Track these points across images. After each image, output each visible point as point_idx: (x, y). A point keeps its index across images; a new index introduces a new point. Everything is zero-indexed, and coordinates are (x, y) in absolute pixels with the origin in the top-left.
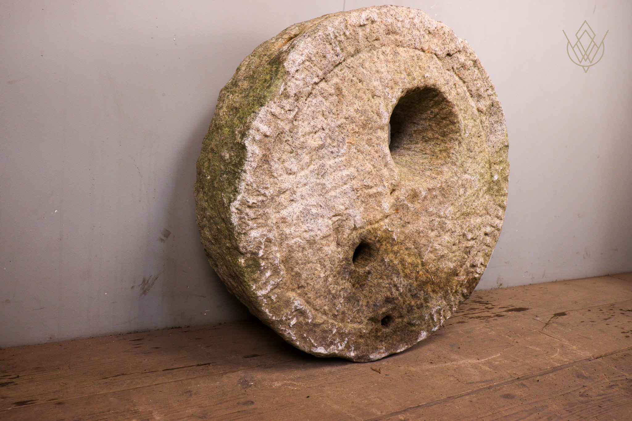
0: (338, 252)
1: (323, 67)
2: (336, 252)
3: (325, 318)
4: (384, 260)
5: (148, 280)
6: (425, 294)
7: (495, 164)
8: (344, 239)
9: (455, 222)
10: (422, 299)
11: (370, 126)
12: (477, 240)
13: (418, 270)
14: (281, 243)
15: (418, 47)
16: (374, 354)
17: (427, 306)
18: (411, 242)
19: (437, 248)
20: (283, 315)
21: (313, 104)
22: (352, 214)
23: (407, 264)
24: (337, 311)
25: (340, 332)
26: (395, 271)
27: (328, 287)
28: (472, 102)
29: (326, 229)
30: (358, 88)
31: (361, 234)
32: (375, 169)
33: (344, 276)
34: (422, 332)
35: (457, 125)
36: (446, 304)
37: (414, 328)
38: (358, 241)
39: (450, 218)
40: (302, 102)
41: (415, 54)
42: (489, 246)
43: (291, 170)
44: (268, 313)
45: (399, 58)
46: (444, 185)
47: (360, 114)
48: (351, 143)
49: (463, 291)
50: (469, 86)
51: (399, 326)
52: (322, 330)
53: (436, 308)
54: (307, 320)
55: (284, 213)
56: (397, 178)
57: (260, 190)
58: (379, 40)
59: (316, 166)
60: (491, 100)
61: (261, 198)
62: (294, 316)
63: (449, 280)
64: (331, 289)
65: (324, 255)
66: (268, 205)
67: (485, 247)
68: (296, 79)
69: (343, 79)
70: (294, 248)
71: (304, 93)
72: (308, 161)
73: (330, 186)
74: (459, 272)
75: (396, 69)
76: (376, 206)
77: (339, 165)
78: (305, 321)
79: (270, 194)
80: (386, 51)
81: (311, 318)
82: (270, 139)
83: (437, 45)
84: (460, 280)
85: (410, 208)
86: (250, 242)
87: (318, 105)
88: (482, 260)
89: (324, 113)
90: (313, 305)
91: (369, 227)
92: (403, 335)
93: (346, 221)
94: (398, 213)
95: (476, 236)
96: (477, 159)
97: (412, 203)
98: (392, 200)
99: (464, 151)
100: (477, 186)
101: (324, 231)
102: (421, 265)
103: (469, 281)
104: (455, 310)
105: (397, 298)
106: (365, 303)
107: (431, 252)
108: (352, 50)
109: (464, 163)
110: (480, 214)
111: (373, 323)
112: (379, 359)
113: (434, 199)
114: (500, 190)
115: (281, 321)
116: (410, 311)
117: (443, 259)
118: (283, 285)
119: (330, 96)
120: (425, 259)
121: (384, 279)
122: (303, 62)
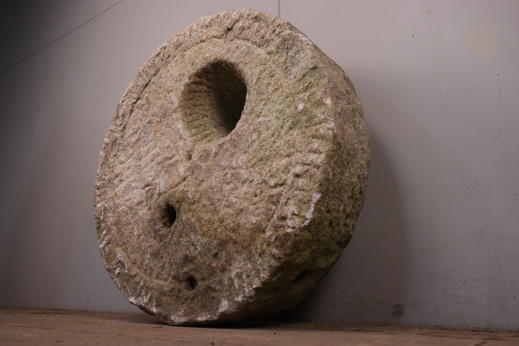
1: (137, 92)
2: (146, 214)
3: (138, 271)
4: (182, 219)
6: (227, 254)
7: (298, 94)
8: (153, 203)
9: (252, 169)
10: (223, 261)
11: (168, 113)
12: (286, 186)
13: (214, 227)
14: (114, 210)
15: (198, 42)
16: (175, 315)
18: (206, 198)
19: (233, 201)
20: (112, 264)
21: (134, 116)
22: (158, 182)
23: (203, 221)
24: (146, 266)
25: (146, 285)
26: (192, 229)
27: (140, 244)
28: (261, 51)
29: (139, 197)
30: (159, 92)
31: (165, 198)
32: (173, 143)
33: (152, 234)
34: (222, 299)
36: (251, 267)
37: (214, 294)
38: (163, 204)
39: (244, 166)
40: (127, 117)
41: (198, 48)
42: (303, 190)
43: (121, 161)
44: (105, 262)
45: (186, 57)
47: (160, 109)
48: (156, 131)
49: (272, 252)
50: (253, 40)
51: (200, 289)
52: (134, 282)
53: (236, 271)
54: (125, 271)
55: (117, 190)
56: (189, 144)
57: (102, 177)
58: (171, 55)
59: (136, 154)
60: (282, 36)
61: (103, 182)
62: (118, 266)
63: (253, 238)
64: (142, 246)
65: (138, 218)
66: (107, 185)
67: (297, 192)
68: (123, 106)
69: (150, 92)
70: (121, 213)
71: (128, 111)
72: (132, 152)
73: (143, 165)
74: (264, 227)
75: (183, 66)
76: (175, 172)
77: (149, 149)
79: (108, 179)
80: (176, 59)
81: (127, 269)
82: (109, 145)
83: (214, 30)
84: (266, 237)
85: (203, 167)
86: (97, 211)
88: (294, 209)
89: (141, 118)
90: (130, 259)
91: (171, 191)
93: (156, 189)
94: (194, 174)
95: (282, 181)
96: (272, 99)
97: (205, 162)
98: (189, 164)
99: (255, 97)
100: (275, 124)
101: (139, 199)
102: (218, 222)
103: (279, 238)
104: (264, 277)
105: (196, 258)
106: (167, 261)
107: (228, 207)
108: (153, 72)
109: (255, 107)
110: (285, 154)
111: (176, 283)
112: (180, 323)
113: (226, 152)
114: (312, 118)
115: (111, 270)
116: (212, 274)
117: (243, 213)
118: (113, 242)
119: (143, 106)
120: (221, 216)
121: (184, 238)
122: (127, 95)
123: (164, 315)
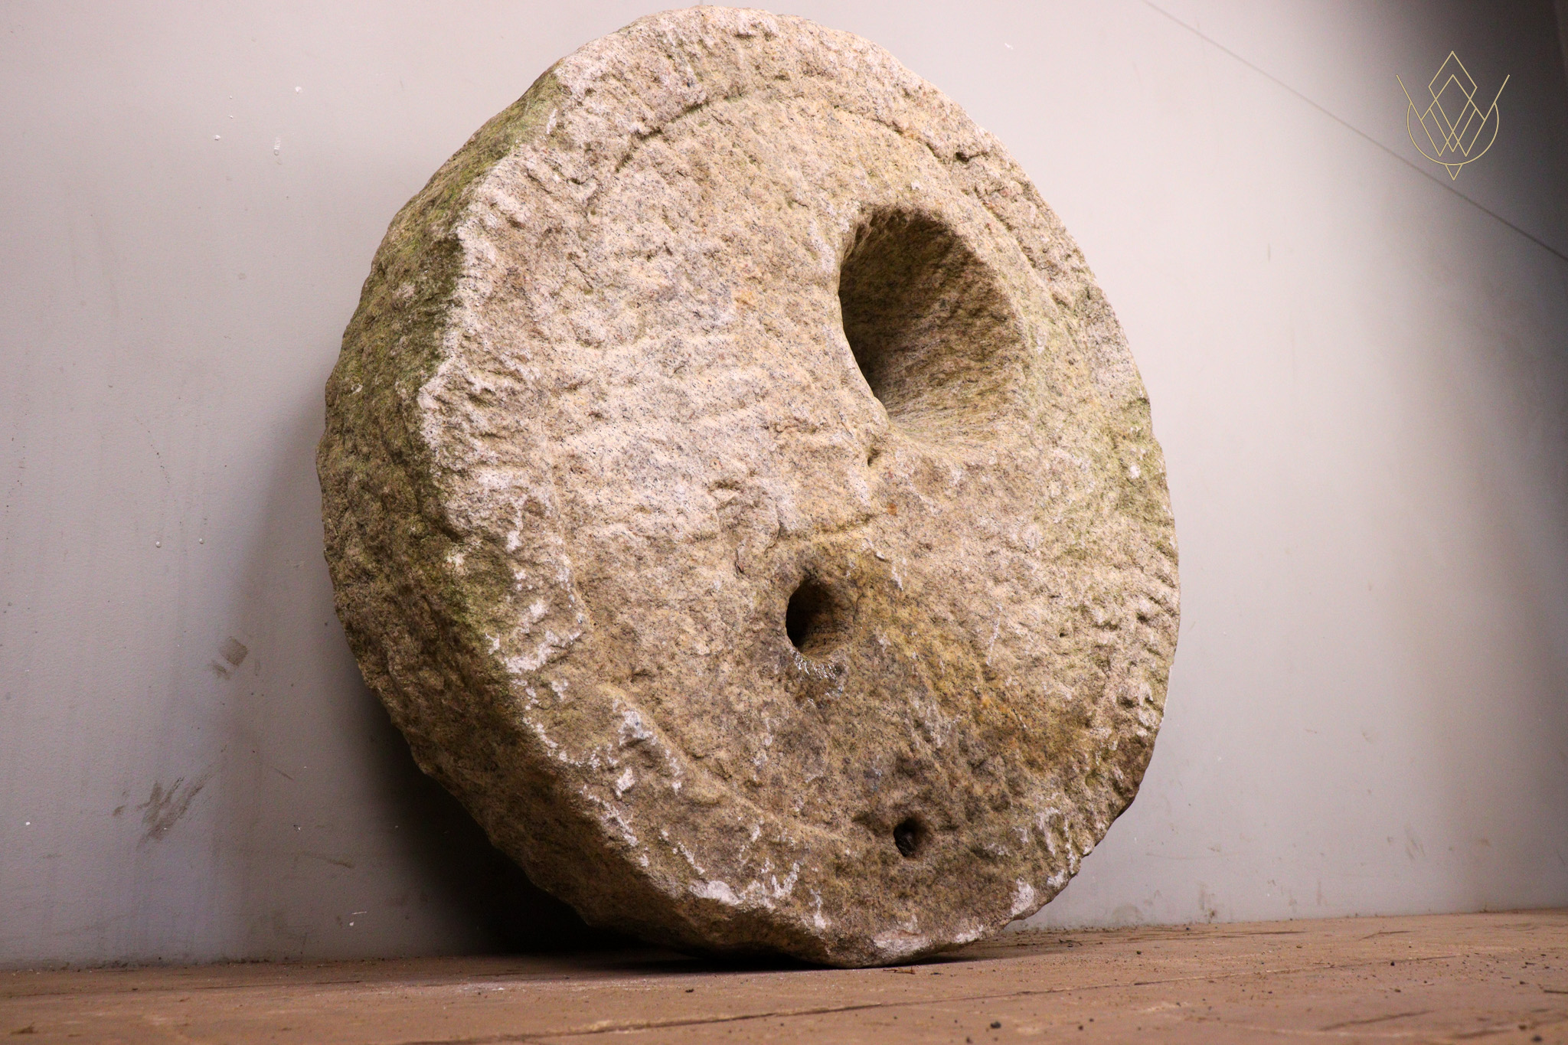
0: (742, 591)
1: (655, 101)
2: (735, 590)
3: (723, 788)
4: (876, 640)
5: (170, 793)
6: (1009, 767)
7: (1124, 438)
8: (755, 557)
9: (1054, 568)
10: (1001, 782)
11: (791, 271)
12: (1122, 632)
13: (975, 689)
14: (573, 529)
15: (884, 118)
16: (888, 934)
17: (1021, 805)
18: (944, 602)
19: (1018, 632)
20: (591, 749)
21: (638, 185)
22: (769, 490)
23: (942, 664)
25: (774, 840)
26: (911, 681)
27: (721, 689)
28: (1038, 279)
29: (701, 517)
30: (749, 173)
31: (801, 553)
32: (819, 384)
33: (768, 665)
34: (1019, 882)
35: (1011, 322)
36: (1074, 805)
37: (992, 869)
38: (795, 572)
39: (1038, 553)
40: (606, 170)
41: (880, 134)
42: (1157, 653)
43: (587, 331)
44: (544, 738)
45: (843, 131)
46: (1006, 462)
47: (760, 236)
48: (745, 303)
49: (1113, 774)
50: (1024, 238)
51: (949, 856)
52: (717, 825)
53: (1049, 813)
54: (666, 782)
56: (878, 418)
57: (503, 357)
58: (789, 79)
59: (658, 343)
60: (1083, 282)
62: (627, 762)
63: (1068, 735)
64: (732, 698)
65: (702, 592)
66: (528, 407)
67: (1146, 654)
68: (587, 111)
69: (709, 145)
70: (611, 550)
71: (611, 149)
72: (635, 323)
73: (700, 402)
74: (1090, 714)
75: (838, 153)
76: (832, 482)
77: (720, 352)
78: (662, 784)
79: (532, 378)
80: (809, 109)
81: (679, 777)
82: (528, 236)
83: (930, 126)
84: (1097, 737)
85: (926, 507)
86: (479, 500)
87: (651, 189)
88: (1146, 689)
89: (669, 214)
90: (682, 740)
91: (822, 538)
92: (967, 888)
93: (756, 510)
94: (896, 515)
95: (1117, 620)
96: (1078, 417)
97: (930, 494)
98: (876, 475)
99: (1042, 389)
100: (1091, 484)
101: (697, 520)
102: (983, 677)
103: (1123, 746)
105: (931, 766)
106: (838, 763)
107: (1005, 642)
108: (725, 83)
109: (1047, 417)
110: (1115, 561)
111: (871, 835)
112: (906, 954)
113: (987, 495)
114: (1153, 507)
115: (587, 769)
116: (973, 814)
117: (1041, 671)
118: (585, 658)
119: (678, 176)
120: (992, 660)
121: (885, 699)
122: (603, 78)
123: (842, 936)
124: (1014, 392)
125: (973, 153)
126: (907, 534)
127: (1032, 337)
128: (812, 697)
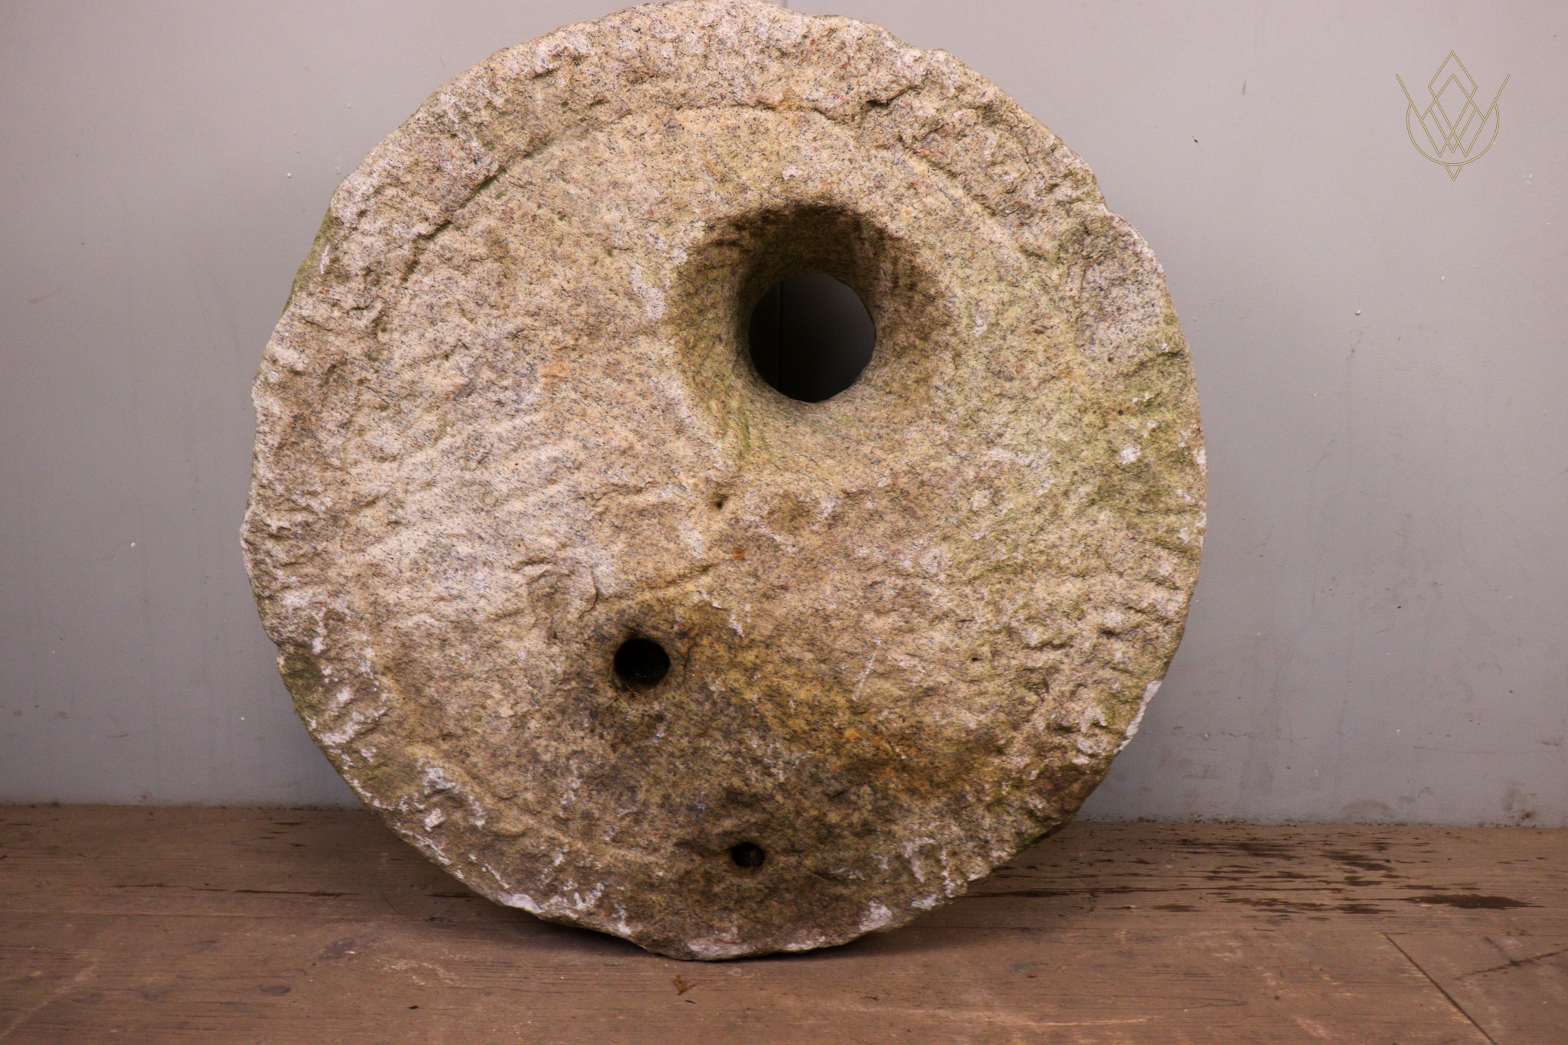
0: (550, 657)
1: (438, 194)
2: (543, 656)
3: (531, 822)
4: (707, 688)
6: (879, 796)
7: (1121, 413)
8: (569, 623)
9: (968, 590)
10: (864, 811)
11: (611, 328)
12: (1072, 651)
13: (837, 725)
14: (379, 624)
15: (745, 99)
16: (702, 941)
17: (890, 831)
18: (799, 642)
19: (901, 664)
20: (400, 798)
21: (426, 288)
22: (584, 558)
23: (792, 703)
24: (565, 808)
25: (579, 865)
26: (751, 722)
27: (526, 744)
28: (995, 231)
29: (505, 596)
30: (557, 234)
31: (621, 613)
32: (645, 442)
33: (578, 718)
34: (872, 904)
35: (940, 302)
36: (962, 834)
37: (841, 890)
38: (614, 631)
39: (942, 577)
40: (389, 285)
41: (742, 121)
42: (1125, 671)
43: (383, 449)
44: (360, 790)
45: (685, 138)
46: (905, 480)
47: (570, 301)
48: (554, 376)
49: (1026, 803)
50: (973, 184)
51: (787, 876)
52: (522, 853)
53: (918, 842)
54: (472, 820)
55: (376, 552)
56: (721, 463)
57: (294, 497)
58: (608, 102)
59: (459, 440)
60: (1077, 215)
61: (299, 517)
62: (435, 805)
63: (967, 764)
64: (539, 750)
65: (507, 662)
66: (323, 532)
67: (1107, 673)
68: (363, 233)
69: (507, 217)
70: (414, 638)
71: (392, 263)
72: (435, 427)
73: (504, 488)
74: (1002, 742)
75: (676, 170)
76: (662, 538)
77: (525, 434)
78: (468, 822)
79: (323, 508)
80: (635, 128)
81: (482, 817)
82: (309, 380)
83: (818, 83)
84: (1009, 766)
85: (783, 547)
86: (286, 618)
87: (442, 287)
88: (1098, 713)
89: (466, 307)
90: (488, 786)
91: (648, 596)
92: (808, 906)
93: (573, 577)
94: (743, 559)
95: (1064, 638)
96: (1038, 402)
97: (790, 532)
98: (718, 523)
99: (979, 379)
100: (1046, 482)
101: (499, 600)
102: (847, 712)
103: (1048, 774)
104: (1000, 858)
105: (771, 798)
106: (656, 799)
107: (882, 675)
108: (520, 141)
109: (982, 414)
110: (1074, 569)
111: (694, 857)
112: (725, 955)
113: (872, 522)
114: (1158, 494)
115: (397, 813)
116: (826, 839)
117: (936, 700)
118: (393, 727)
119: (473, 264)
120: (860, 697)
121: (716, 740)
122: (378, 191)
123: (653, 939)
124: (937, 388)
125: (892, 94)
126: (758, 578)
127: (970, 316)
128: (628, 744)
